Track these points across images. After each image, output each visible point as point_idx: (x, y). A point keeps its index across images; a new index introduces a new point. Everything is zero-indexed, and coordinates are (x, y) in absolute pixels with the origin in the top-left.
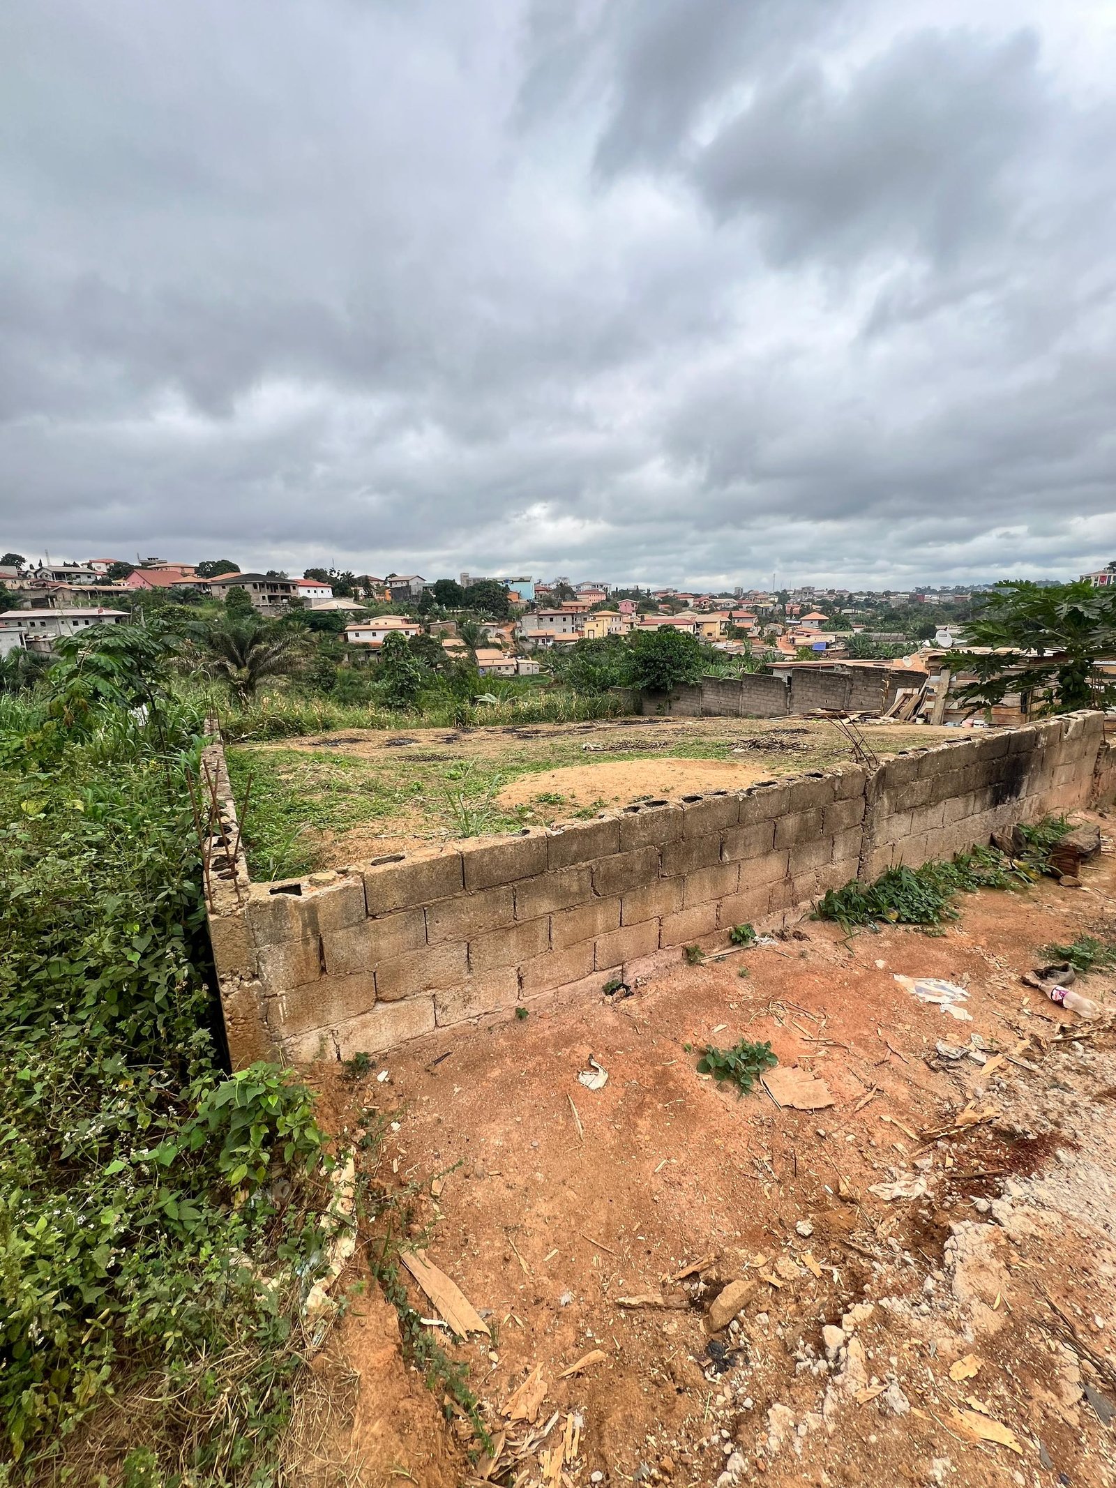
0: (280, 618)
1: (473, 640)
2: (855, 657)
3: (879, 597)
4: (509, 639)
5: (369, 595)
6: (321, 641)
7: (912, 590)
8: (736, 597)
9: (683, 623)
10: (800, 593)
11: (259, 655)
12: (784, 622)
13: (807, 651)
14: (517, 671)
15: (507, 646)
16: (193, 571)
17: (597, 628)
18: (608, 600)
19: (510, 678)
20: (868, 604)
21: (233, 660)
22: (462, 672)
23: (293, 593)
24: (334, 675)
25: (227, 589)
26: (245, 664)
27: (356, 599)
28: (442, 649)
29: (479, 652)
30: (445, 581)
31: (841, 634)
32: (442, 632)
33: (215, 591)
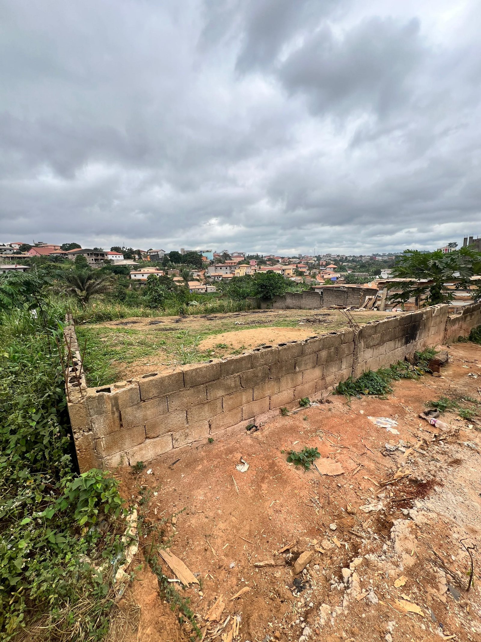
0: (100, 269)
1: (187, 278)
2: (348, 283)
3: (358, 258)
4: (202, 277)
5: (140, 258)
6: (119, 279)
7: (371, 255)
8: (299, 258)
9: (277, 269)
10: (325, 256)
11: (91, 285)
12: (319, 269)
13: (329, 281)
14: (206, 291)
15: (202, 280)
16: (59, 248)
17: (241, 272)
18: (245, 260)
19: (204, 294)
20: (353, 261)
21: (79, 287)
22: (182, 292)
23: (106, 258)
24: (125, 294)
25: (76, 256)
26: (84, 289)
27: (135, 260)
28: (173, 281)
29: (189, 283)
30: (174, 252)
31: (342, 273)
32: (173, 274)
33: (70, 257)
